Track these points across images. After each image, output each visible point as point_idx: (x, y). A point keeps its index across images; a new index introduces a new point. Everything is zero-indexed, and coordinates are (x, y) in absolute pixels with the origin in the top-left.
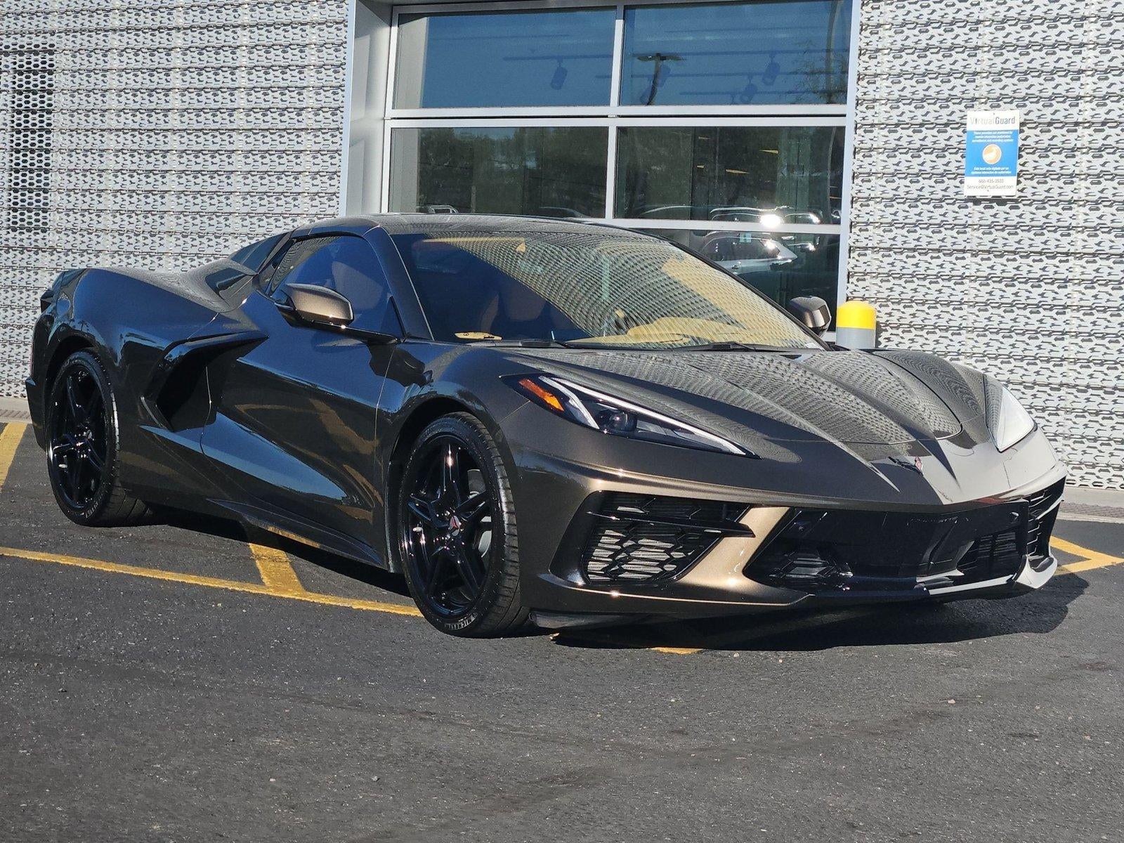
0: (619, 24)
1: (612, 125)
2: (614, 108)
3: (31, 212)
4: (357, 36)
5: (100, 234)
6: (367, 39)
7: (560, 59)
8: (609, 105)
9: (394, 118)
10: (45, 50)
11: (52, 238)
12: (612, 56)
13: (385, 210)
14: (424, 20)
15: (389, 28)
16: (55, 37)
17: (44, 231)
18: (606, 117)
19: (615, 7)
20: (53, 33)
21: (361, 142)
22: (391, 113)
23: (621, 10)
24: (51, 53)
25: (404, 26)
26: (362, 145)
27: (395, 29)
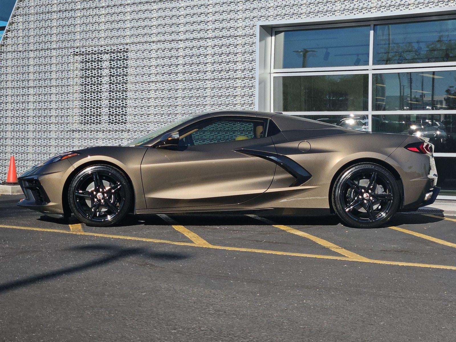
0: (372, 33)
1: (370, 73)
2: (371, 66)
3: (119, 116)
4: (260, 41)
5: (149, 124)
6: (263, 42)
7: (327, 48)
8: (369, 65)
9: (275, 73)
10: (124, 51)
11: (128, 126)
12: (369, 45)
13: (272, 111)
14: (283, 34)
15: (271, 37)
16: (128, 46)
17: (125, 123)
18: (368, 70)
19: (370, 25)
20: (127, 44)
21: (262, 82)
22: (273, 71)
23: (372, 26)
24: (127, 52)
25: (277, 36)
26: (263, 83)
27: (273, 37)
